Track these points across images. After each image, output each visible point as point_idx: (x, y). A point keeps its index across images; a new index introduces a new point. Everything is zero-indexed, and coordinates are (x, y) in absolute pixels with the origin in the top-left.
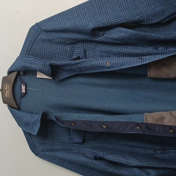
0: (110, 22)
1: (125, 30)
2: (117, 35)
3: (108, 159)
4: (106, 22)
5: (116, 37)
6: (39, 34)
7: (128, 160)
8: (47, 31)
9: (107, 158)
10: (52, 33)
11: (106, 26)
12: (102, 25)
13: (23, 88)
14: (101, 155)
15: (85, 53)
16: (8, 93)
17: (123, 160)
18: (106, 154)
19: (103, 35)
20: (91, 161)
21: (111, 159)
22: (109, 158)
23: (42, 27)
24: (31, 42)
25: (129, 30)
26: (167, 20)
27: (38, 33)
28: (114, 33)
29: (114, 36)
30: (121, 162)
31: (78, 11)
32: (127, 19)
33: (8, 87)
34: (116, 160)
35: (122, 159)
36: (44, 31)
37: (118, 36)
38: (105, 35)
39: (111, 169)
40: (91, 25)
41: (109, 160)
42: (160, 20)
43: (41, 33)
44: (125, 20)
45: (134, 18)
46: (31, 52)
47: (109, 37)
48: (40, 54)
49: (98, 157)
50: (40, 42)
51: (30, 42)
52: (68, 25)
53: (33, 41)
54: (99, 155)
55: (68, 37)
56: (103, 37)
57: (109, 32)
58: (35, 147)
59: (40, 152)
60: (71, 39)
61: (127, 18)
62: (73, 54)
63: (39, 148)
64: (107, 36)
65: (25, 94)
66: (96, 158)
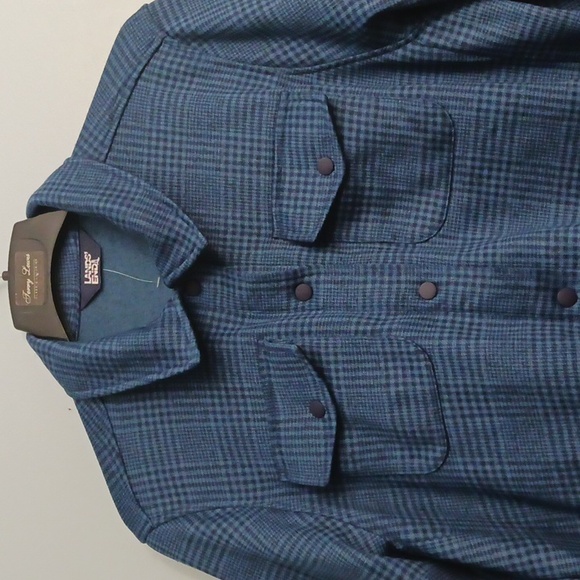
2: (473, 33)
3: (445, 553)
5: (469, 41)
6: (157, 50)
7: (534, 557)
8: (187, 37)
9: (439, 550)
10: (205, 46)
13: (91, 265)
14: (412, 536)
16: (35, 286)
17: (510, 557)
18: (434, 531)
19: (416, 36)
20: (370, 563)
21: (459, 555)
22: (447, 548)
23: (169, 21)
24: (125, 84)
25: (526, 8)
27: (151, 50)
28: (462, 25)
29: (461, 39)
30: (502, 564)
33: (36, 261)
34: (478, 560)
35: (505, 554)
36: (177, 36)
37: (480, 35)
38: (426, 37)
41: (451, 556)
43: (165, 48)
46: (126, 127)
47: (441, 42)
48: (158, 131)
50: (157, 83)
51: (120, 84)
52: (272, 3)
53: (131, 83)
54: (403, 537)
55: (272, 56)
56: (415, 44)
57: (440, 24)
58: (137, 501)
59: (159, 525)
60: (283, 64)
63: (156, 506)
64: (434, 40)
65: (99, 290)
66: (390, 550)
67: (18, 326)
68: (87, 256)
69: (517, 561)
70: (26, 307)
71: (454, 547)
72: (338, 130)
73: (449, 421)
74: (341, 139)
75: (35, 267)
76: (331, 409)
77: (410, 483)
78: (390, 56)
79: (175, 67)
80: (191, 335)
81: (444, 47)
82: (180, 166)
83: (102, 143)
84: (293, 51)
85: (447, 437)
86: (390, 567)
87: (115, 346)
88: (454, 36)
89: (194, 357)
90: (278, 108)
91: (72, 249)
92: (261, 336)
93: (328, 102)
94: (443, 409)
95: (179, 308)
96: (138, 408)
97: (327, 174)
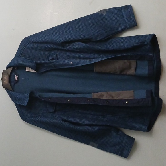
0: (73, 38)
1: (81, 43)
3: (70, 121)
4: (71, 38)
5: (76, 47)
6: (28, 44)
8: (33, 42)
10: (36, 44)
12: (68, 40)
13: (16, 77)
14: (66, 118)
15: (57, 56)
16: (6, 81)
17: (79, 121)
19: (68, 46)
20: (60, 122)
21: (72, 121)
23: (30, 39)
24: (23, 48)
25: (84, 44)
26: (105, 39)
28: (75, 45)
31: (53, 31)
32: (82, 37)
34: (75, 121)
36: (31, 42)
39: (72, 126)
40: (61, 40)
41: (71, 121)
42: (101, 38)
43: (29, 43)
44: (81, 38)
45: (87, 37)
47: (72, 47)
49: (64, 120)
52: (47, 39)
54: (64, 118)
55: (46, 46)
57: (72, 44)
62: (49, 57)
64: (71, 47)
65: (17, 81)
66: (63, 120)
67: (3, 87)
70: (5, 84)
71: (72, 120)
75: (6, 77)
81: (72, 48)
88: (74, 47)
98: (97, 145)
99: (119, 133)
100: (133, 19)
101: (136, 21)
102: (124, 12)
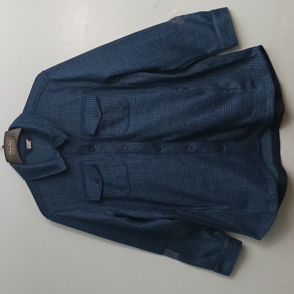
0: (126, 69)
4: (122, 69)
6: (47, 83)
7: (152, 214)
8: (56, 81)
10: (62, 83)
11: (122, 74)
12: (117, 73)
13: (29, 143)
14: (122, 212)
16: (12, 150)
17: (146, 215)
19: (119, 81)
20: (111, 219)
21: (133, 215)
30: (144, 217)
31: (90, 58)
32: (143, 66)
33: (13, 143)
35: (144, 214)
36: (53, 80)
38: (121, 81)
40: (107, 74)
41: (131, 216)
42: (176, 66)
43: (50, 83)
47: (126, 82)
49: (119, 214)
50: (48, 93)
51: (37, 93)
52: (81, 73)
53: (40, 93)
54: (119, 212)
55: (80, 85)
58: (46, 208)
59: (53, 214)
60: (84, 87)
61: (144, 64)
63: (52, 209)
64: (123, 82)
65: (31, 150)
66: (116, 216)
67: (7, 161)
68: (27, 141)
69: (148, 216)
71: (132, 213)
72: (99, 105)
73: (131, 182)
74: (100, 107)
75: (12, 144)
76: (101, 180)
77: (121, 199)
78: (112, 86)
79: (53, 88)
80: (63, 162)
81: (126, 84)
82: (55, 115)
83: (32, 109)
84: (86, 84)
85: (130, 186)
86: (117, 219)
87: (41, 165)
88: (129, 81)
89: (64, 168)
90: (83, 100)
91: (23, 138)
92: (82, 161)
93: (97, 98)
94: (129, 179)
95: (59, 155)
96: (46, 182)
97: (97, 117)
98: (178, 254)
99: (215, 233)
100: (231, 34)
101: (236, 37)
102: (215, 22)
